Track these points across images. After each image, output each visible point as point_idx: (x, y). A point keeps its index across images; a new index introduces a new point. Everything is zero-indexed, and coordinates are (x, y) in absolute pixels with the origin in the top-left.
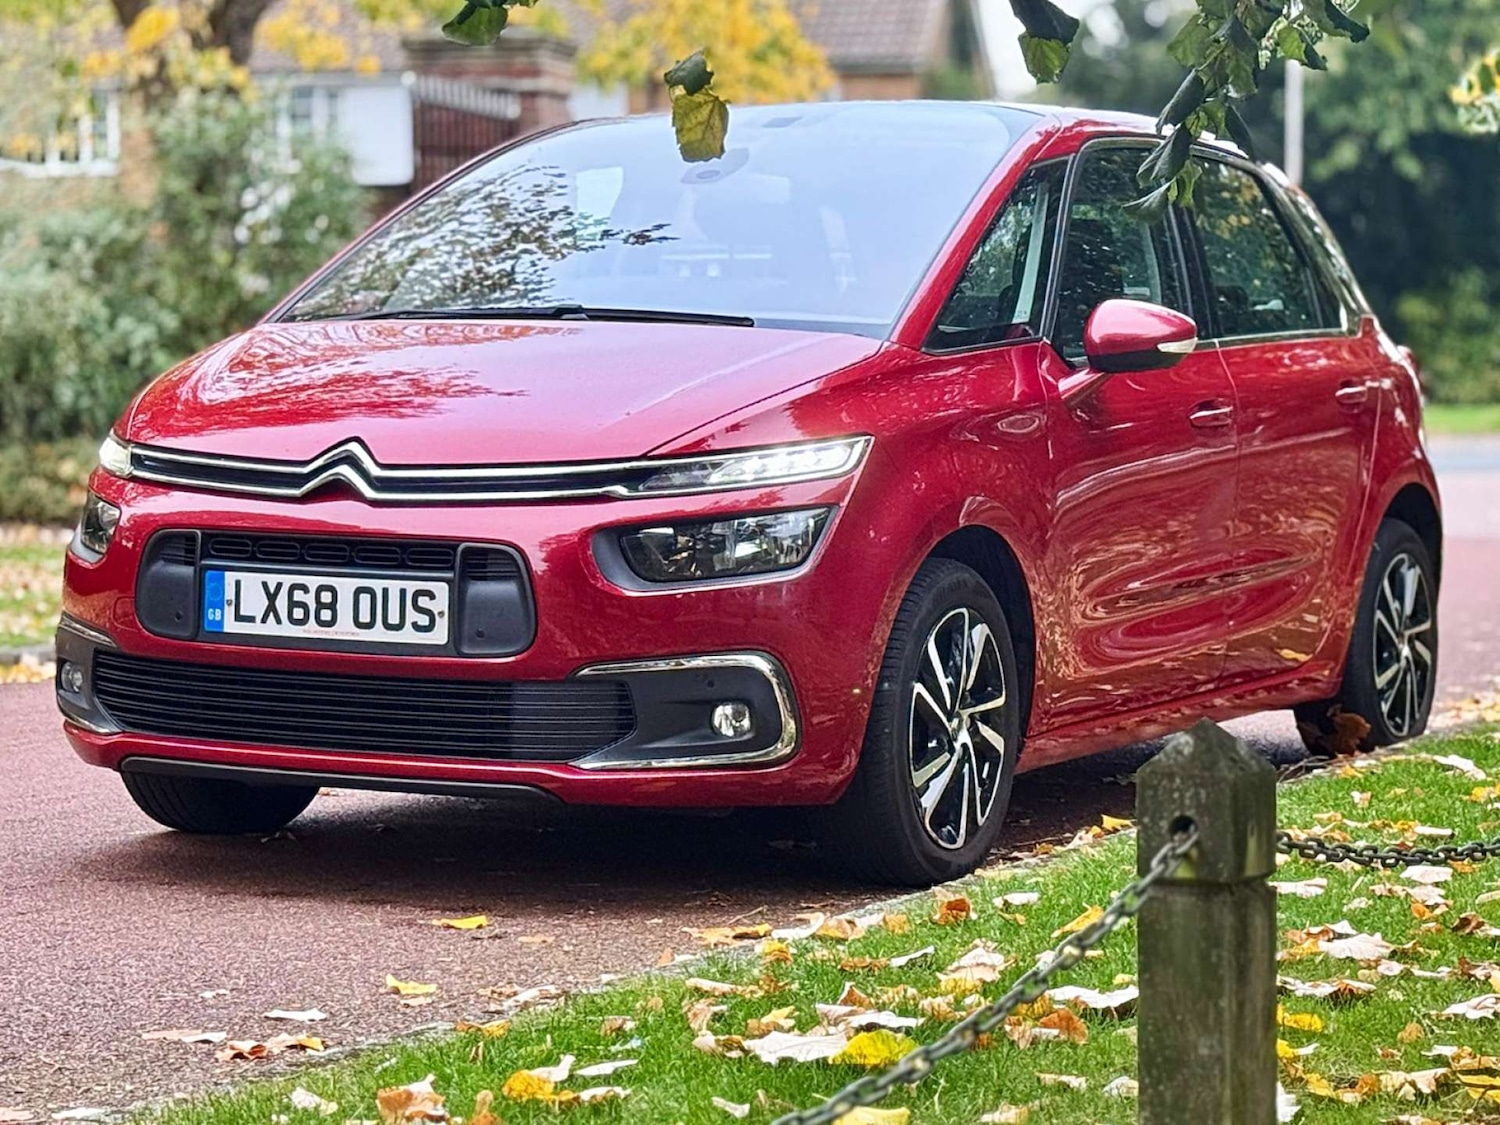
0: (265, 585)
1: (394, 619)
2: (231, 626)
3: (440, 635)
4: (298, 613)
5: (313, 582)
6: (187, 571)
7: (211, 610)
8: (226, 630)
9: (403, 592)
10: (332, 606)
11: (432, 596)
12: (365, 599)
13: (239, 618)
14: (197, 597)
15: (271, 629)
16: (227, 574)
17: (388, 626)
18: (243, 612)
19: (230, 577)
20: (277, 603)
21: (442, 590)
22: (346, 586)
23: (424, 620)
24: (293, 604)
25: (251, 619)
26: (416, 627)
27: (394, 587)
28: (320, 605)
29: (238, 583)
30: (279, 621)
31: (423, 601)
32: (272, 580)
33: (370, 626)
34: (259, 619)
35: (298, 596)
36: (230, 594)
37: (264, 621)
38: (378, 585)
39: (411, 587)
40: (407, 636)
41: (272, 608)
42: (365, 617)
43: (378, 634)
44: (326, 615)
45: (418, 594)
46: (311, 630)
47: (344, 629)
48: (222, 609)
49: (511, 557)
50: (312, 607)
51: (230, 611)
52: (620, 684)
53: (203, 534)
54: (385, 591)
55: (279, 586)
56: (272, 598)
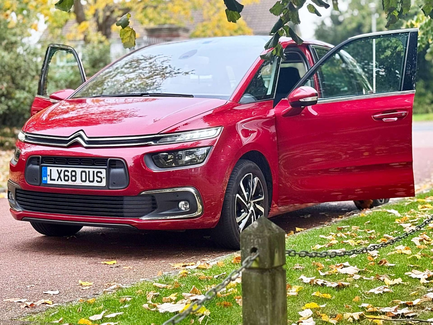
0: (58, 170)
1: (91, 179)
2: (49, 182)
3: (104, 184)
4: (66, 178)
5: (70, 170)
6: (38, 167)
7: (44, 178)
8: (48, 183)
9: (94, 172)
10: (75, 176)
11: (101, 173)
12: (84, 174)
13: (51, 180)
14: (41, 174)
15: (59, 182)
16: (48, 168)
17: (90, 181)
18: (52, 178)
19: (49, 168)
20: (61, 175)
21: (104, 171)
22: (79, 171)
23: (99, 180)
24: (65, 176)
25: (54, 180)
26: (97, 181)
27: (91, 170)
28: (72, 176)
29: (51, 170)
30: (61, 180)
31: (99, 174)
32: (59, 169)
33: (85, 181)
34: (56, 180)
35: (66, 173)
36: (49, 173)
37: (58, 180)
38: (87, 170)
39: (96, 170)
40: (95, 184)
41: (59, 177)
42: (84, 179)
43: (87, 184)
44: (74, 178)
45: (98, 172)
46: (70, 183)
47: (78, 182)
48: (47, 177)
49: (122, 162)
50: (70, 176)
51: (49, 178)
52: (152, 196)
53: (42, 157)
54: (89, 172)
55: (61, 171)
56: (59, 174)
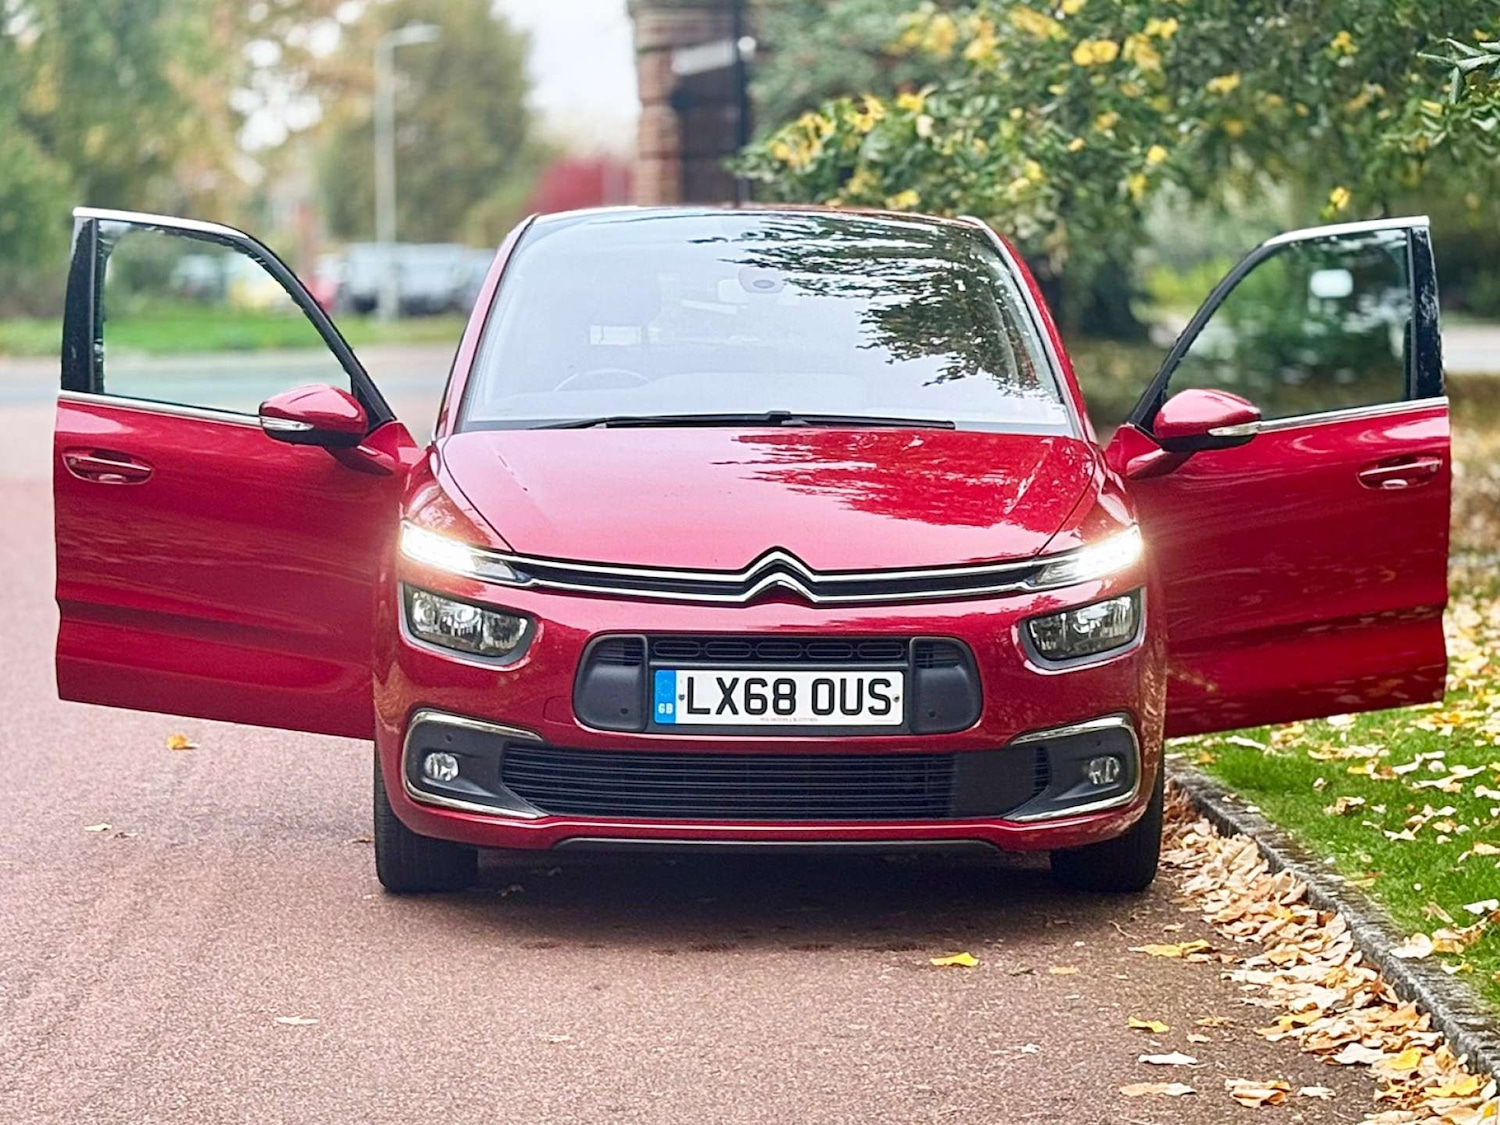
0: (720, 681)
1: (851, 704)
2: (683, 717)
3: (895, 716)
4: (756, 704)
5: (771, 677)
6: (630, 673)
7: (662, 705)
8: (678, 721)
9: (860, 682)
10: (791, 697)
11: (887, 684)
12: (823, 690)
13: (691, 710)
14: (646, 694)
15: (728, 717)
16: (678, 672)
17: (845, 711)
18: (696, 705)
19: (682, 677)
20: (733, 696)
21: (896, 679)
22: (804, 680)
23: (880, 705)
24: (749, 696)
25: (707, 711)
26: (872, 710)
27: (852, 678)
28: (778, 697)
29: (691, 681)
30: (735, 711)
31: (879, 689)
32: (727, 677)
33: (829, 711)
34: (714, 710)
35: (755, 689)
36: (682, 688)
37: (719, 711)
38: (836, 677)
39: (868, 677)
40: (865, 719)
41: (727, 700)
42: (823, 704)
43: (837, 718)
44: (784, 704)
45: (874, 682)
46: (770, 718)
47: (804, 715)
48: (674, 703)
50: (770, 698)
51: (682, 706)
52: (1041, 748)
53: (649, 639)
54: (843, 682)
55: (735, 681)
56: (727, 692)
